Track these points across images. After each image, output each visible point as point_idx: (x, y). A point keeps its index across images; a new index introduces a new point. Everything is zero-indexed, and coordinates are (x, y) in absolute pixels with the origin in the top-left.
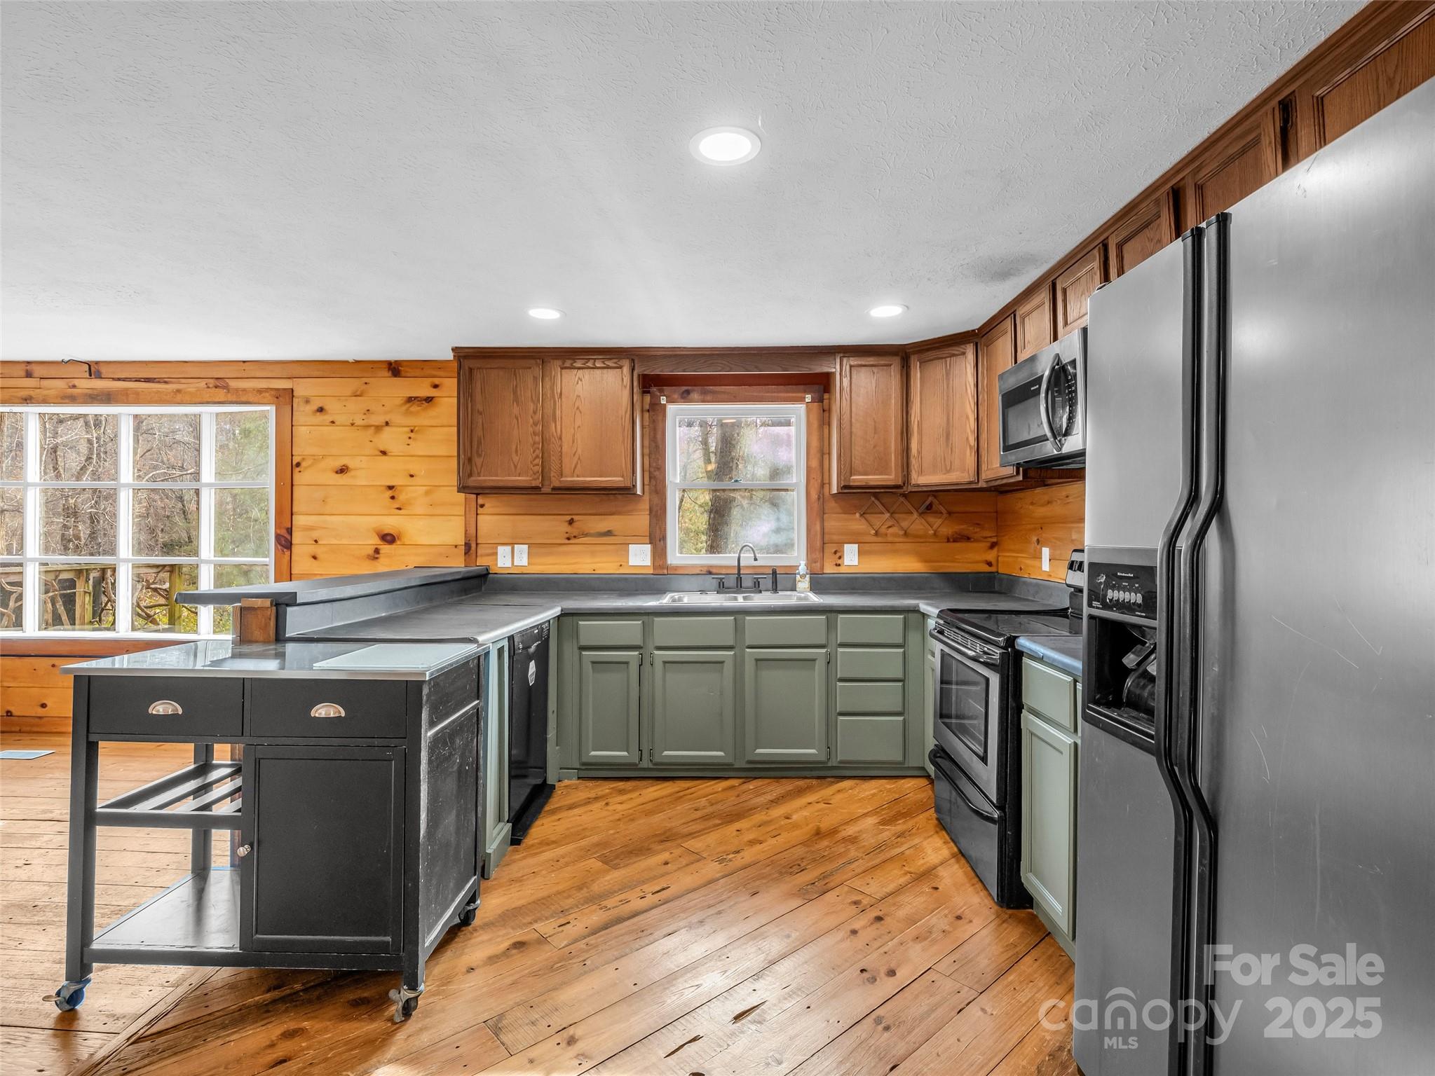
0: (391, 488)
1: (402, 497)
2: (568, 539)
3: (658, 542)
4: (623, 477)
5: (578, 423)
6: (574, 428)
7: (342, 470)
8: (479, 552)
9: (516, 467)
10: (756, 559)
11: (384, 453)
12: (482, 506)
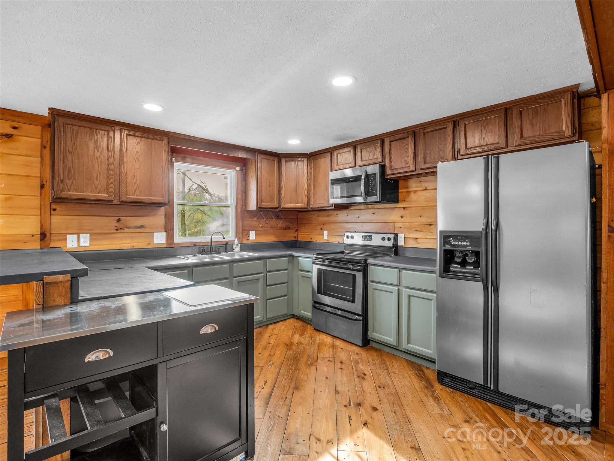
2: (117, 230)
3: (169, 231)
4: (163, 197)
5: (137, 166)
6: (135, 169)
8: (52, 238)
9: (96, 188)
10: (224, 238)
12: (54, 210)
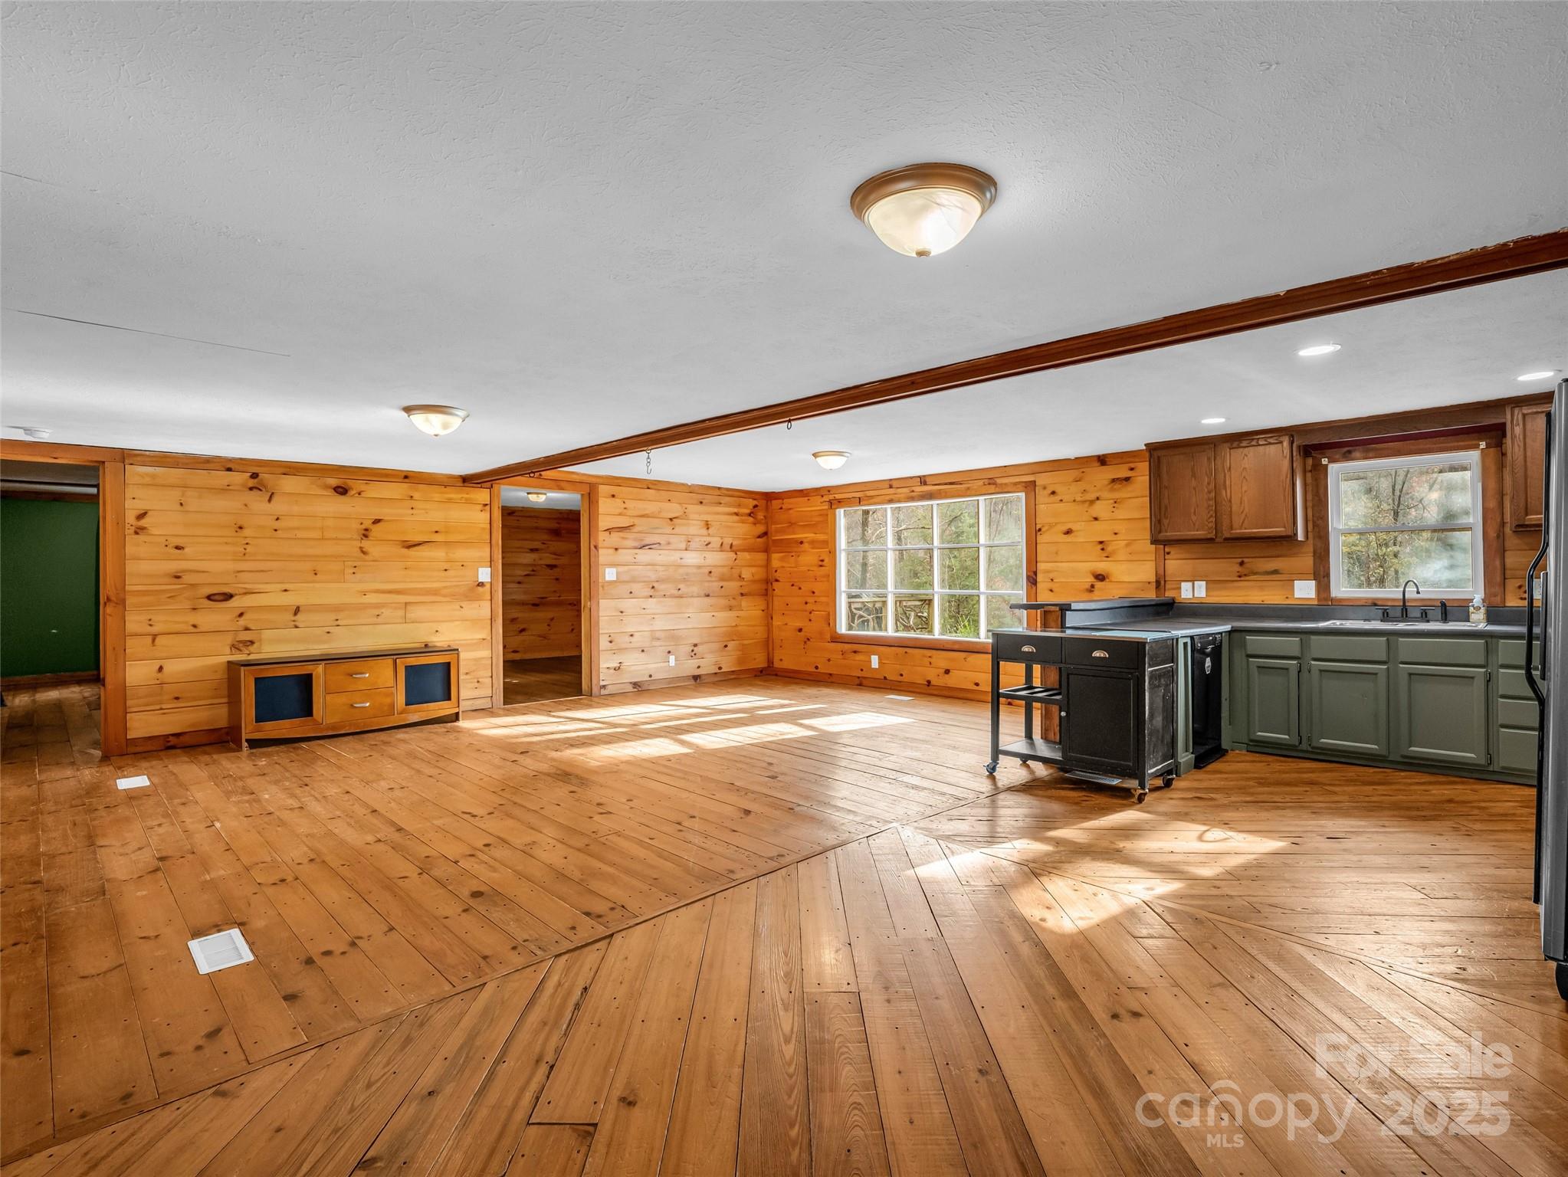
0: (1101, 542)
1: (1109, 549)
2: (1240, 577)
3: (1322, 579)
4: (1285, 527)
5: (1244, 489)
6: (1242, 493)
7: (1068, 532)
8: (1167, 587)
9: (1194, 525)
10: (1418, 592)
11: (1096, 519)
12: (1168, 553)
